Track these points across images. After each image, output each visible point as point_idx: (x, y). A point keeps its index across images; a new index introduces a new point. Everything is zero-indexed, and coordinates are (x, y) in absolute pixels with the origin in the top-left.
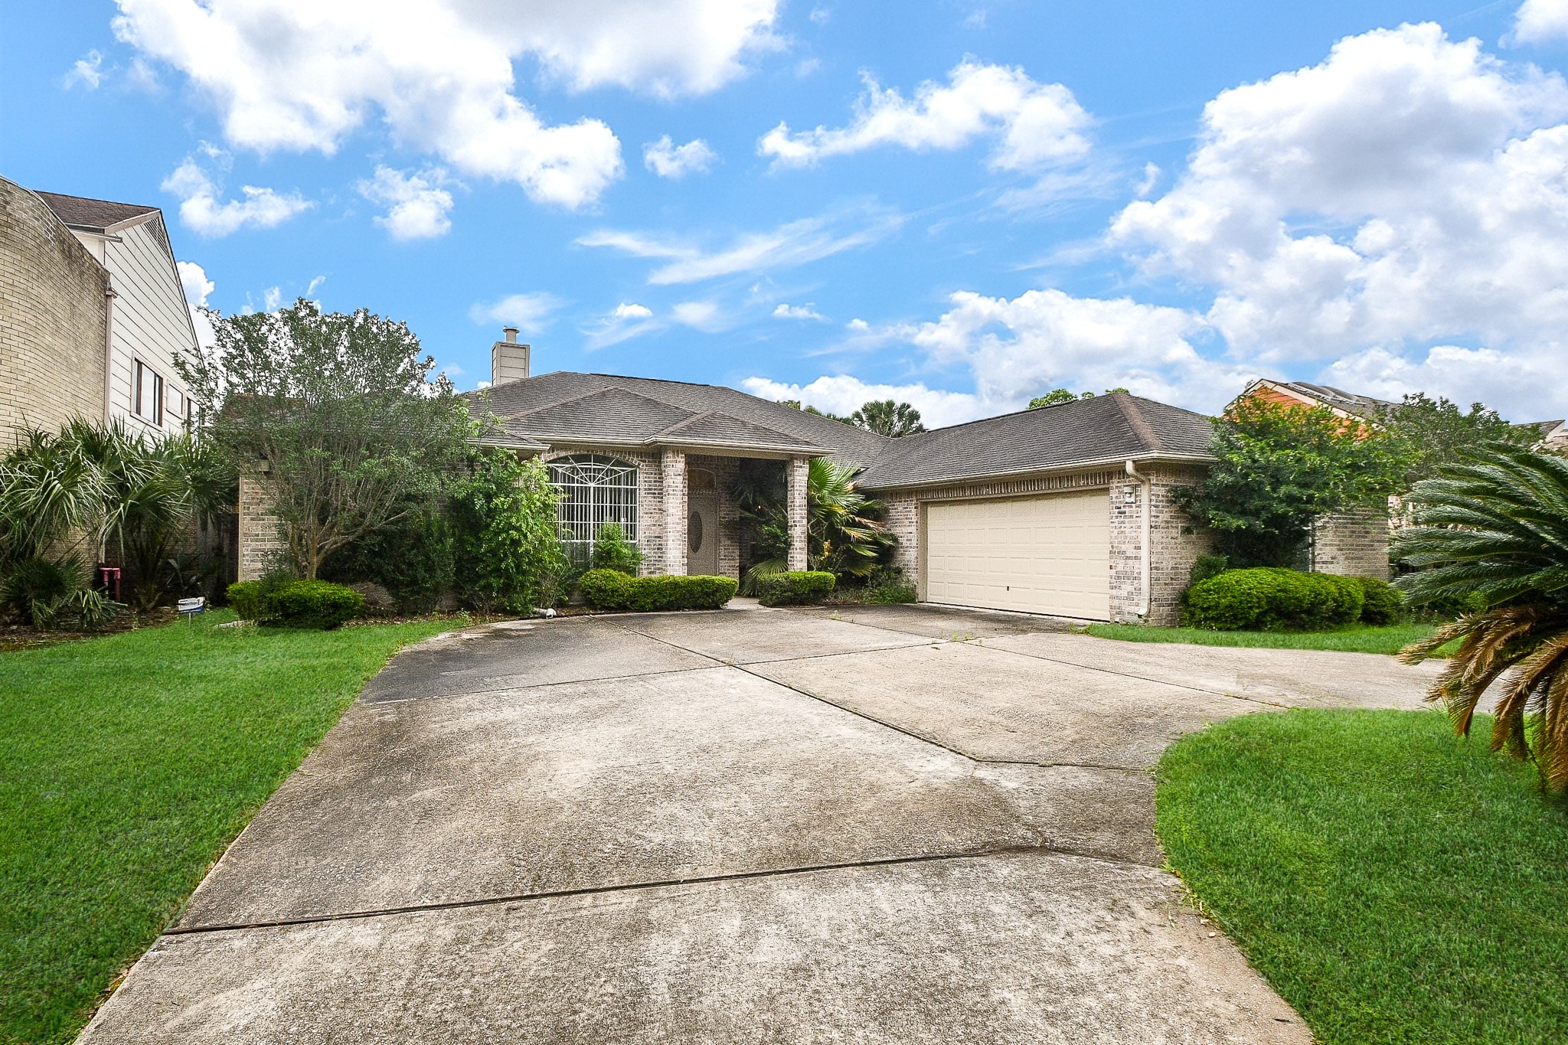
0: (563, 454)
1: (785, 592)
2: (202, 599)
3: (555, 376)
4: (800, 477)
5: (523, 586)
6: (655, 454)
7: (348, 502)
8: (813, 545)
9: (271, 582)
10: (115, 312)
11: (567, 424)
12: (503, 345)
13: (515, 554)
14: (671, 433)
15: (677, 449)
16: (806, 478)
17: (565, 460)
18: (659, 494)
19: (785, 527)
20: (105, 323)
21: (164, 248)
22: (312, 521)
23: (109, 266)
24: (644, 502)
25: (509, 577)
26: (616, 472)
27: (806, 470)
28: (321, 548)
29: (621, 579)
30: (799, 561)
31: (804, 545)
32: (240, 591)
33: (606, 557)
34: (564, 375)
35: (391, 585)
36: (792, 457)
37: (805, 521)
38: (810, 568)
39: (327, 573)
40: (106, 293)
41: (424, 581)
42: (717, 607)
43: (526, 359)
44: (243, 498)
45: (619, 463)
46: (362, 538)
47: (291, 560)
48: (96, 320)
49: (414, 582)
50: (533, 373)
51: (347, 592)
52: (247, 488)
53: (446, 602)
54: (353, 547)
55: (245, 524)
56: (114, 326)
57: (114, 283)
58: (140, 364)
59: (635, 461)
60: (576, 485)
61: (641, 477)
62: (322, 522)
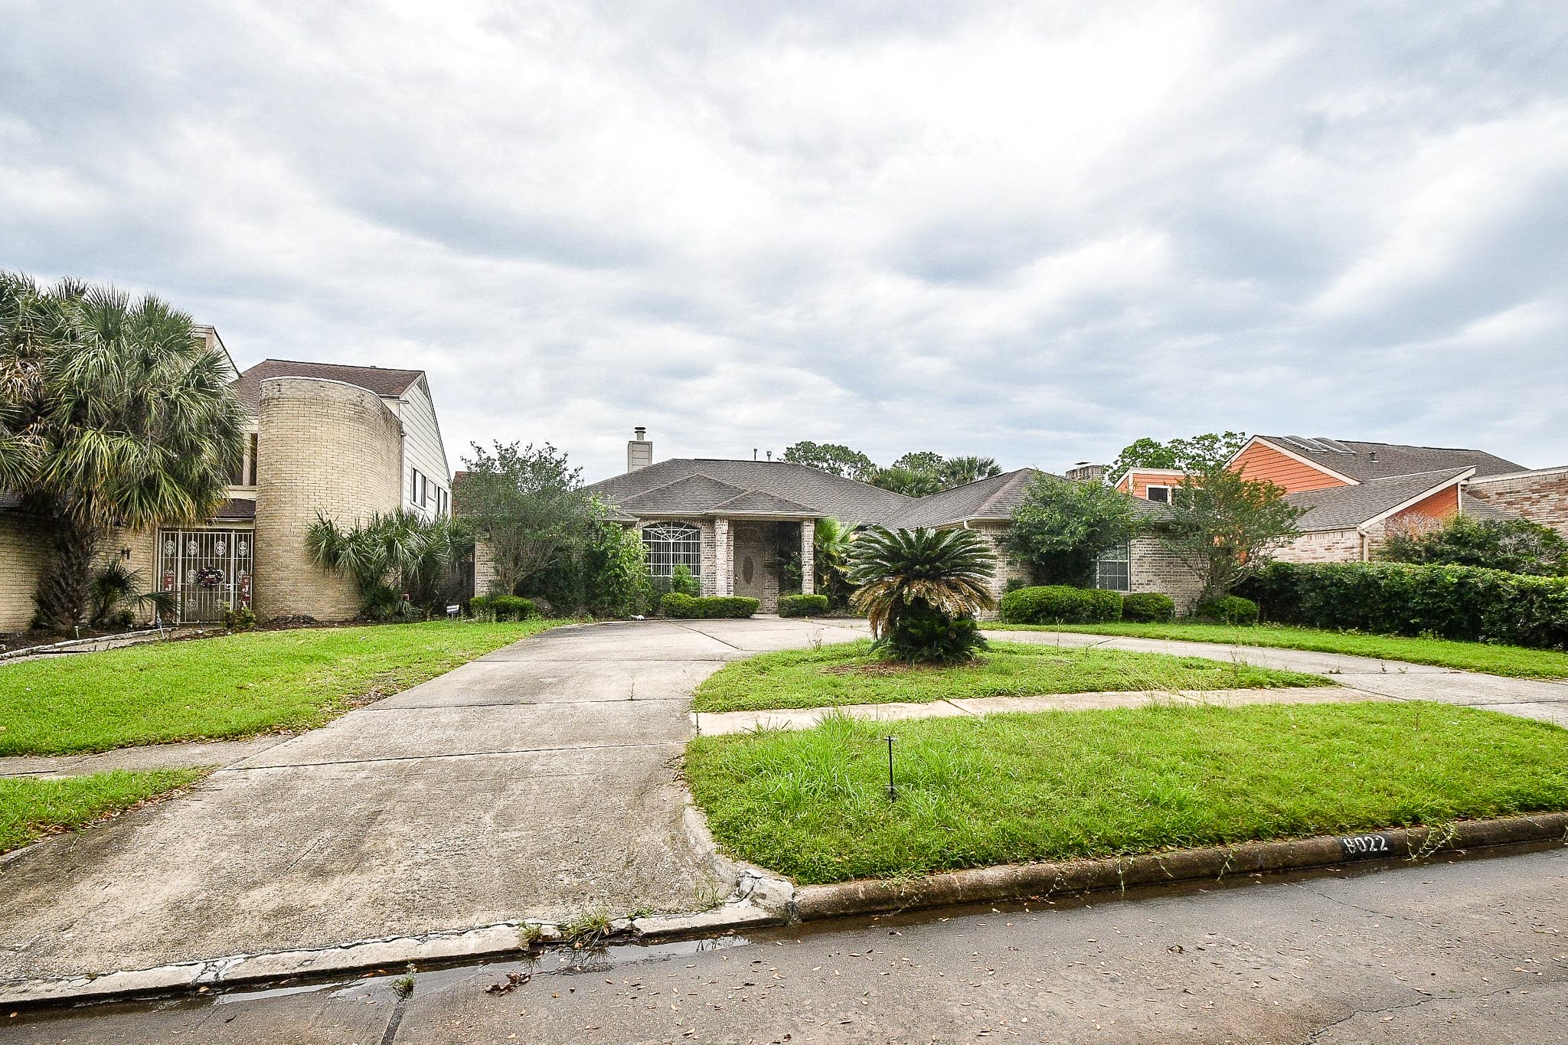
0: (653, 522)
1: (792, 607)
2: (458, 606)
3: (668, 462)
4: (808, 532)
5: (623, 601)
6: (710, 520)
7: (528, 554)
8: (818, 580)
9: (492, 596)
10: (406, 445)
11: (656, 502)
12: (634, 443)
13: (618, 583)
14: (718, 508)
15: (722, 518)
16: (813, 533)
17: (654, 526)
18: (712, 545)
19: (799, 566)
20: (401, 452)
21: (427, 396)
22: (511, 565)
23: (402, 418)
24: (704, 550)
25: (615, 596)
26: (687, 532)
27: (812, 527)
28: (516, 579)
29: (684, 599)
30: (808, 588)
31: (811, 578)
32: (477, 601)
33: (678, 585)
34: (675, 461)
35: (550, 599)
36: (803, 520)
37: (812, 562)
38: (815, 593)
39: (520, 592)
40: (402, 435)
41: (568, 597)
42: (748, 617)
43: (650, 452)
44: (477, 553)
45: (688, 527)
46: (535, 573)
47: (498, 585)
48: (397, 451)
49: (563, 598)
50: (654, 462)
51: (528, 602)
52: (479, 548)
53: (581, 610)
54: (530, 578)
55: (478, 567)
56: (406, 453)
57: (405, 428)
58: (415, 470)
59: (699, 525)
60: (661, 541)
61: (702, 536)
62: (516, 565)
